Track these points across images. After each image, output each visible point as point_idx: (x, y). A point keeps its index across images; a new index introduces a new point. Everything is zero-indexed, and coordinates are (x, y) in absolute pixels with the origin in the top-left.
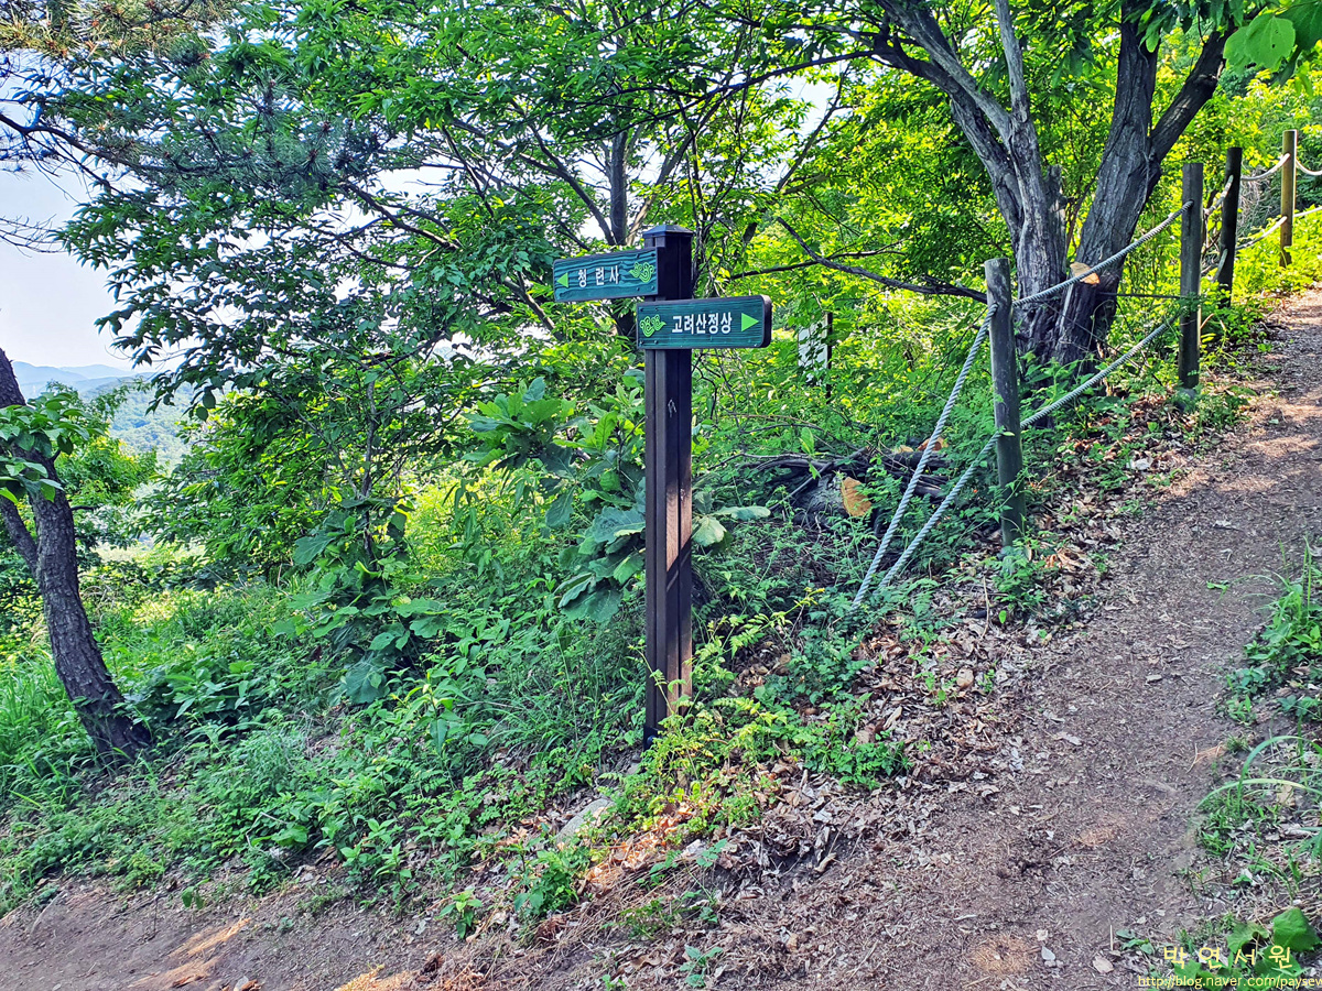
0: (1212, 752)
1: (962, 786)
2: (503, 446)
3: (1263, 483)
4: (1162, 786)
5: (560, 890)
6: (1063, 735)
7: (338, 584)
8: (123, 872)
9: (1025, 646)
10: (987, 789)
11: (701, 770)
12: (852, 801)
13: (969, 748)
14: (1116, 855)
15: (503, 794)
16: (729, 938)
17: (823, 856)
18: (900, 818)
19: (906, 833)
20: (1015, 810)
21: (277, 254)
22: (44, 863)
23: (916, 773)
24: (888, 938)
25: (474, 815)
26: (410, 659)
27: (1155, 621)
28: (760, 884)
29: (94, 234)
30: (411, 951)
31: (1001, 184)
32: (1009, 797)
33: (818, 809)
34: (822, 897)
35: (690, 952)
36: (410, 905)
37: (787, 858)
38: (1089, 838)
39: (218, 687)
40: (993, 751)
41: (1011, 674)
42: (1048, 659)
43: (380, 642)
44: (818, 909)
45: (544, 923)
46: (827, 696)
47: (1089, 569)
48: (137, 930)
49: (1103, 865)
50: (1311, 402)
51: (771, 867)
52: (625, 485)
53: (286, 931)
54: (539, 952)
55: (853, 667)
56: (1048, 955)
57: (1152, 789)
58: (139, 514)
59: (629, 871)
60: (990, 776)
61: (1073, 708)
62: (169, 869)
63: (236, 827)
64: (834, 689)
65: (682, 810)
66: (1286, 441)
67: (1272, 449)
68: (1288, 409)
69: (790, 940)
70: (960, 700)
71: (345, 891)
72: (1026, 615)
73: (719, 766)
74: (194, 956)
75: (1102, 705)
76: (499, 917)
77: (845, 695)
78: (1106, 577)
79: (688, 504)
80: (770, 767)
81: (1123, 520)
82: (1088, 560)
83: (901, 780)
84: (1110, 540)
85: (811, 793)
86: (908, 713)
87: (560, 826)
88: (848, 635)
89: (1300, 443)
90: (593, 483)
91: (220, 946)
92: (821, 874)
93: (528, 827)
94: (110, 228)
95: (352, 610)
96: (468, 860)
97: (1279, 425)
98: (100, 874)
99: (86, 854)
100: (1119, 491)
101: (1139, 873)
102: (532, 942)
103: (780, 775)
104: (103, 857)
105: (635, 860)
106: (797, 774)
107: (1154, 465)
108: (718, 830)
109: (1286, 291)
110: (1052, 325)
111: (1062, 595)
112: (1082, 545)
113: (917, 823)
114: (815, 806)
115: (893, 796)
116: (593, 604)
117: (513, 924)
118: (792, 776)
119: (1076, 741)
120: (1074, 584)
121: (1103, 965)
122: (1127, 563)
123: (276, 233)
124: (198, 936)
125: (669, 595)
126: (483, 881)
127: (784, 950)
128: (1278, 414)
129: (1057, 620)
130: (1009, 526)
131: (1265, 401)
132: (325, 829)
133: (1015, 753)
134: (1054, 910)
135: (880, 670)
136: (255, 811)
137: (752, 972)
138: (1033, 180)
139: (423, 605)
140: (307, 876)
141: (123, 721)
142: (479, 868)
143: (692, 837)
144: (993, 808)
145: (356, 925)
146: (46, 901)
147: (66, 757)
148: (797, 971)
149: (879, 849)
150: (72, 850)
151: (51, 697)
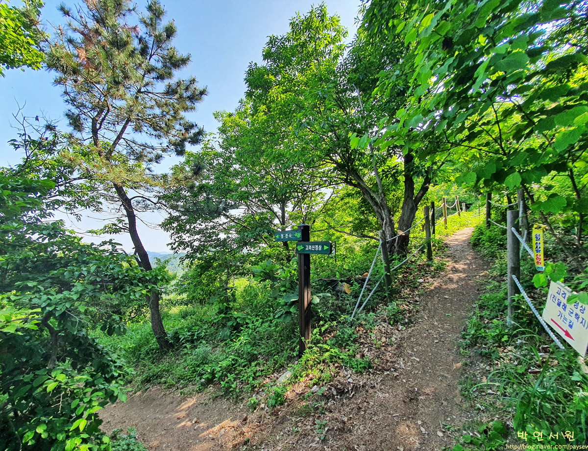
0: (459, 365)
1: (388, 372)
2: (261, 276)
3: (454, 286)
4: (447, 375)
5: (279, 399)
6: (414, 358)
7: (220, 309)
8: (165, 383)
9: (398, 330)
10: (396, 374)
11: (315, 364)
12: (357, 376)
13: (388, 361)
14: (437, 397)
15: (262, 368)
16: (328, 418)
17: (351, 392)
18: (372, 382)
19: (374, 386)
20: (404, 381)
21: (207, 229)
22: (146, 379)
23: (375, 368)
24: (374, 420)
25: (255, 374)
26: (237, 328)
27: (433, 324)
28: (334, 400)
29: (167, 225)
30: (239, 414)
31: (378, 212)
32: (402, 376)
33: (349, 378)
34: (354, 406)
35: (317, 421)
36: (238, 399)
37: (341, 392)
38: (427, 391)
39: (190, 333)
40: (395, 362)
41: (396, 339)
42: (406, 335)
43: (229, 324)
44: (352, 410)
45: (275, 409)
46: (347, 345)
47: (413, 309)
48: (169, 400)
49: (433, 400)
50: (462, 264)
51: (337, 395)
52: (292, 286)
53: (206, 404)
54: (274, 418)
55: (354, 336)
56: (423, 429)
57: (443, 376)
58: (173, 288)
59: (297, 394)
60: (396, 370)
61: (415, 350)
62: (176, 383)
63: (193, 372)
64: (349, 342)
65: (311, 376)
66: (458, 274)
67: (455, 277)
68: (457, 266)
69: (346, 419)
70: (383, 346)
71: (221, 394)
72: (397, 322)
73: (319, 363)
74: (182, 410)
75: (423, 349)
76: (262, 406)
77: (352, 344)
78: (417, 311)
79: (310, 293)
80: (334, 365)
81: (419, 296)
82: (411, 307)
83: (371, 370)
84: (416, 301)
85: (346, 373)
86: (370, 350)
87: (278, 378)
88: (351, 327)
89: (462, 275)
90: (284, 286)
91: (189, 407)
92: (351, 398)
93: (269, 378)
94: (171, 223)
95: (223, 315)
96: (253, 387)
97: (455, 271)
98: (160, 383)
99: (157, 377)
100: (416, 288)
101: (445, 403)
102: (272, 414)
103: (337, 367)
104: (161, 378)
105: (299, 390)
106: (341, 367)
107: (425, 281)
108: (321, 383)
109: (447, 235)
110: (393, 245)
111: (406, 316)
112: (409, 302)
113: (377, 383)
114: (347, 377)
115: (369, 375)
116: (284, 317)
117: (267, 408)
118: (340, 367)
119: (418, 360)
120: (409, 313)
121: (440, 434)
122: (422, 308)
123: (207, 224)
124: (183, 403)
125: (305, 317)
126: (257, 393)
127: (344, 423)
128: (454, 267)
129: (406, 323)
130: (390, 298)
131: (450, 264)
132: (216, 376)
133: (401, 363)
134: (421, 414)
135: (360, 337)
136: (198, 369)
137: (336, 430)
138: (386, 211)
139: (240, 314)
140: (211, 388)
141: (167, 341)
142: (256, 389)
143: (314, 384)
144: (398, 380)
145: (224, 404)
146: (146, 390)
147: (153, 350)
148: (349, 430)
149: (367, 391)
150: (153, 376)
151: (150, 335)
